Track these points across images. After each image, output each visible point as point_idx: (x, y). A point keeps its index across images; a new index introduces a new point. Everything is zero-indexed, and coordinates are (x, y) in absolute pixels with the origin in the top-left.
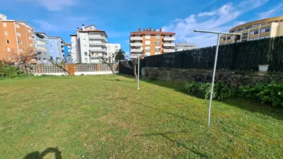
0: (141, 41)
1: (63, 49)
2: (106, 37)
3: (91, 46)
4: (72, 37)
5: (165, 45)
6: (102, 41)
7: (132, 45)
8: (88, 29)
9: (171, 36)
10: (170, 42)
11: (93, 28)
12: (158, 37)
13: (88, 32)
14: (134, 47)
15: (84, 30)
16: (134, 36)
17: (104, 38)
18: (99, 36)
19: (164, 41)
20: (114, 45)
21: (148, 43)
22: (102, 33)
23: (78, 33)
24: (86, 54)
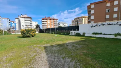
0: (46, 22)
1: (10, 23)
2: (32, 19)
3: (25, 23)
4: (16, 19)
5: (55, 23)
6: (31, 21)
7: (43, 23)
8: (24, 16)
9: (57, 20)
10: (57, 22)
11: (26, 16)
12: (52, 20)
13: (24, 17)
14: (43, 24)
15: (22, 16)
16: (43, 19)
17: (31, 20)
18: (29, 19)
19: (54, 22)
20: (35, 22)
21: (49, 22)
22: (30, 18)
23: (19, 17)
24: (23, 26)
